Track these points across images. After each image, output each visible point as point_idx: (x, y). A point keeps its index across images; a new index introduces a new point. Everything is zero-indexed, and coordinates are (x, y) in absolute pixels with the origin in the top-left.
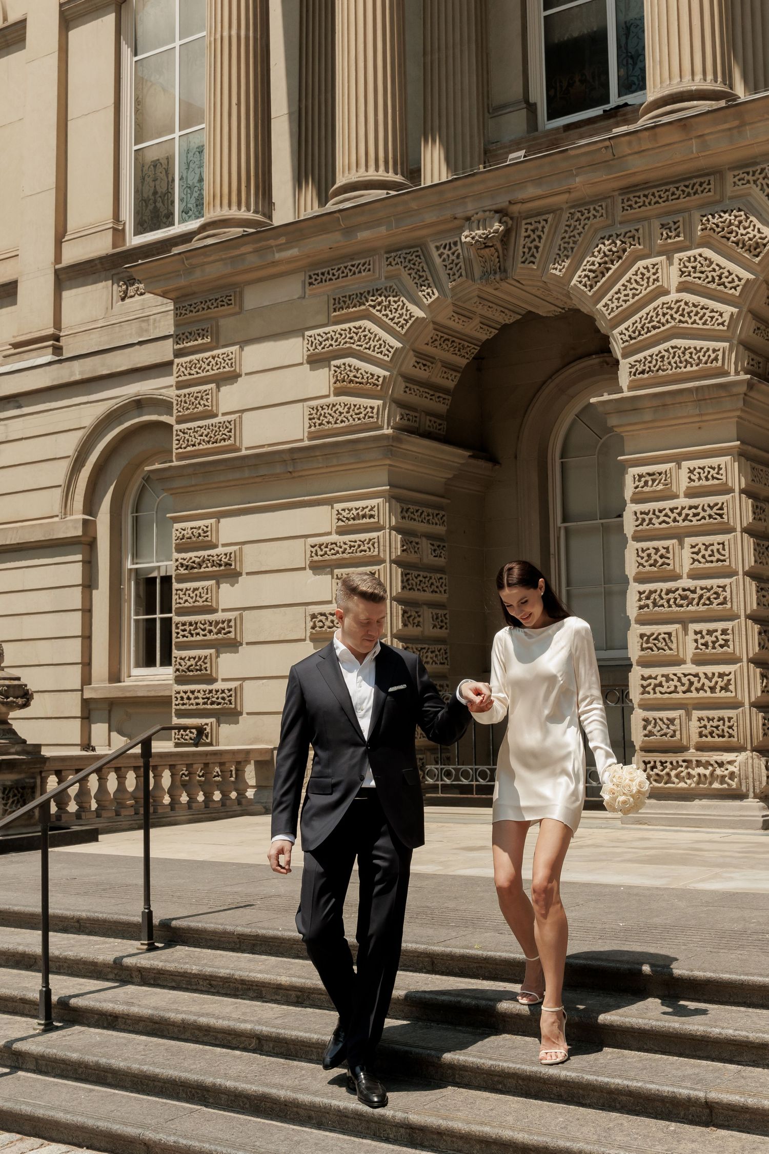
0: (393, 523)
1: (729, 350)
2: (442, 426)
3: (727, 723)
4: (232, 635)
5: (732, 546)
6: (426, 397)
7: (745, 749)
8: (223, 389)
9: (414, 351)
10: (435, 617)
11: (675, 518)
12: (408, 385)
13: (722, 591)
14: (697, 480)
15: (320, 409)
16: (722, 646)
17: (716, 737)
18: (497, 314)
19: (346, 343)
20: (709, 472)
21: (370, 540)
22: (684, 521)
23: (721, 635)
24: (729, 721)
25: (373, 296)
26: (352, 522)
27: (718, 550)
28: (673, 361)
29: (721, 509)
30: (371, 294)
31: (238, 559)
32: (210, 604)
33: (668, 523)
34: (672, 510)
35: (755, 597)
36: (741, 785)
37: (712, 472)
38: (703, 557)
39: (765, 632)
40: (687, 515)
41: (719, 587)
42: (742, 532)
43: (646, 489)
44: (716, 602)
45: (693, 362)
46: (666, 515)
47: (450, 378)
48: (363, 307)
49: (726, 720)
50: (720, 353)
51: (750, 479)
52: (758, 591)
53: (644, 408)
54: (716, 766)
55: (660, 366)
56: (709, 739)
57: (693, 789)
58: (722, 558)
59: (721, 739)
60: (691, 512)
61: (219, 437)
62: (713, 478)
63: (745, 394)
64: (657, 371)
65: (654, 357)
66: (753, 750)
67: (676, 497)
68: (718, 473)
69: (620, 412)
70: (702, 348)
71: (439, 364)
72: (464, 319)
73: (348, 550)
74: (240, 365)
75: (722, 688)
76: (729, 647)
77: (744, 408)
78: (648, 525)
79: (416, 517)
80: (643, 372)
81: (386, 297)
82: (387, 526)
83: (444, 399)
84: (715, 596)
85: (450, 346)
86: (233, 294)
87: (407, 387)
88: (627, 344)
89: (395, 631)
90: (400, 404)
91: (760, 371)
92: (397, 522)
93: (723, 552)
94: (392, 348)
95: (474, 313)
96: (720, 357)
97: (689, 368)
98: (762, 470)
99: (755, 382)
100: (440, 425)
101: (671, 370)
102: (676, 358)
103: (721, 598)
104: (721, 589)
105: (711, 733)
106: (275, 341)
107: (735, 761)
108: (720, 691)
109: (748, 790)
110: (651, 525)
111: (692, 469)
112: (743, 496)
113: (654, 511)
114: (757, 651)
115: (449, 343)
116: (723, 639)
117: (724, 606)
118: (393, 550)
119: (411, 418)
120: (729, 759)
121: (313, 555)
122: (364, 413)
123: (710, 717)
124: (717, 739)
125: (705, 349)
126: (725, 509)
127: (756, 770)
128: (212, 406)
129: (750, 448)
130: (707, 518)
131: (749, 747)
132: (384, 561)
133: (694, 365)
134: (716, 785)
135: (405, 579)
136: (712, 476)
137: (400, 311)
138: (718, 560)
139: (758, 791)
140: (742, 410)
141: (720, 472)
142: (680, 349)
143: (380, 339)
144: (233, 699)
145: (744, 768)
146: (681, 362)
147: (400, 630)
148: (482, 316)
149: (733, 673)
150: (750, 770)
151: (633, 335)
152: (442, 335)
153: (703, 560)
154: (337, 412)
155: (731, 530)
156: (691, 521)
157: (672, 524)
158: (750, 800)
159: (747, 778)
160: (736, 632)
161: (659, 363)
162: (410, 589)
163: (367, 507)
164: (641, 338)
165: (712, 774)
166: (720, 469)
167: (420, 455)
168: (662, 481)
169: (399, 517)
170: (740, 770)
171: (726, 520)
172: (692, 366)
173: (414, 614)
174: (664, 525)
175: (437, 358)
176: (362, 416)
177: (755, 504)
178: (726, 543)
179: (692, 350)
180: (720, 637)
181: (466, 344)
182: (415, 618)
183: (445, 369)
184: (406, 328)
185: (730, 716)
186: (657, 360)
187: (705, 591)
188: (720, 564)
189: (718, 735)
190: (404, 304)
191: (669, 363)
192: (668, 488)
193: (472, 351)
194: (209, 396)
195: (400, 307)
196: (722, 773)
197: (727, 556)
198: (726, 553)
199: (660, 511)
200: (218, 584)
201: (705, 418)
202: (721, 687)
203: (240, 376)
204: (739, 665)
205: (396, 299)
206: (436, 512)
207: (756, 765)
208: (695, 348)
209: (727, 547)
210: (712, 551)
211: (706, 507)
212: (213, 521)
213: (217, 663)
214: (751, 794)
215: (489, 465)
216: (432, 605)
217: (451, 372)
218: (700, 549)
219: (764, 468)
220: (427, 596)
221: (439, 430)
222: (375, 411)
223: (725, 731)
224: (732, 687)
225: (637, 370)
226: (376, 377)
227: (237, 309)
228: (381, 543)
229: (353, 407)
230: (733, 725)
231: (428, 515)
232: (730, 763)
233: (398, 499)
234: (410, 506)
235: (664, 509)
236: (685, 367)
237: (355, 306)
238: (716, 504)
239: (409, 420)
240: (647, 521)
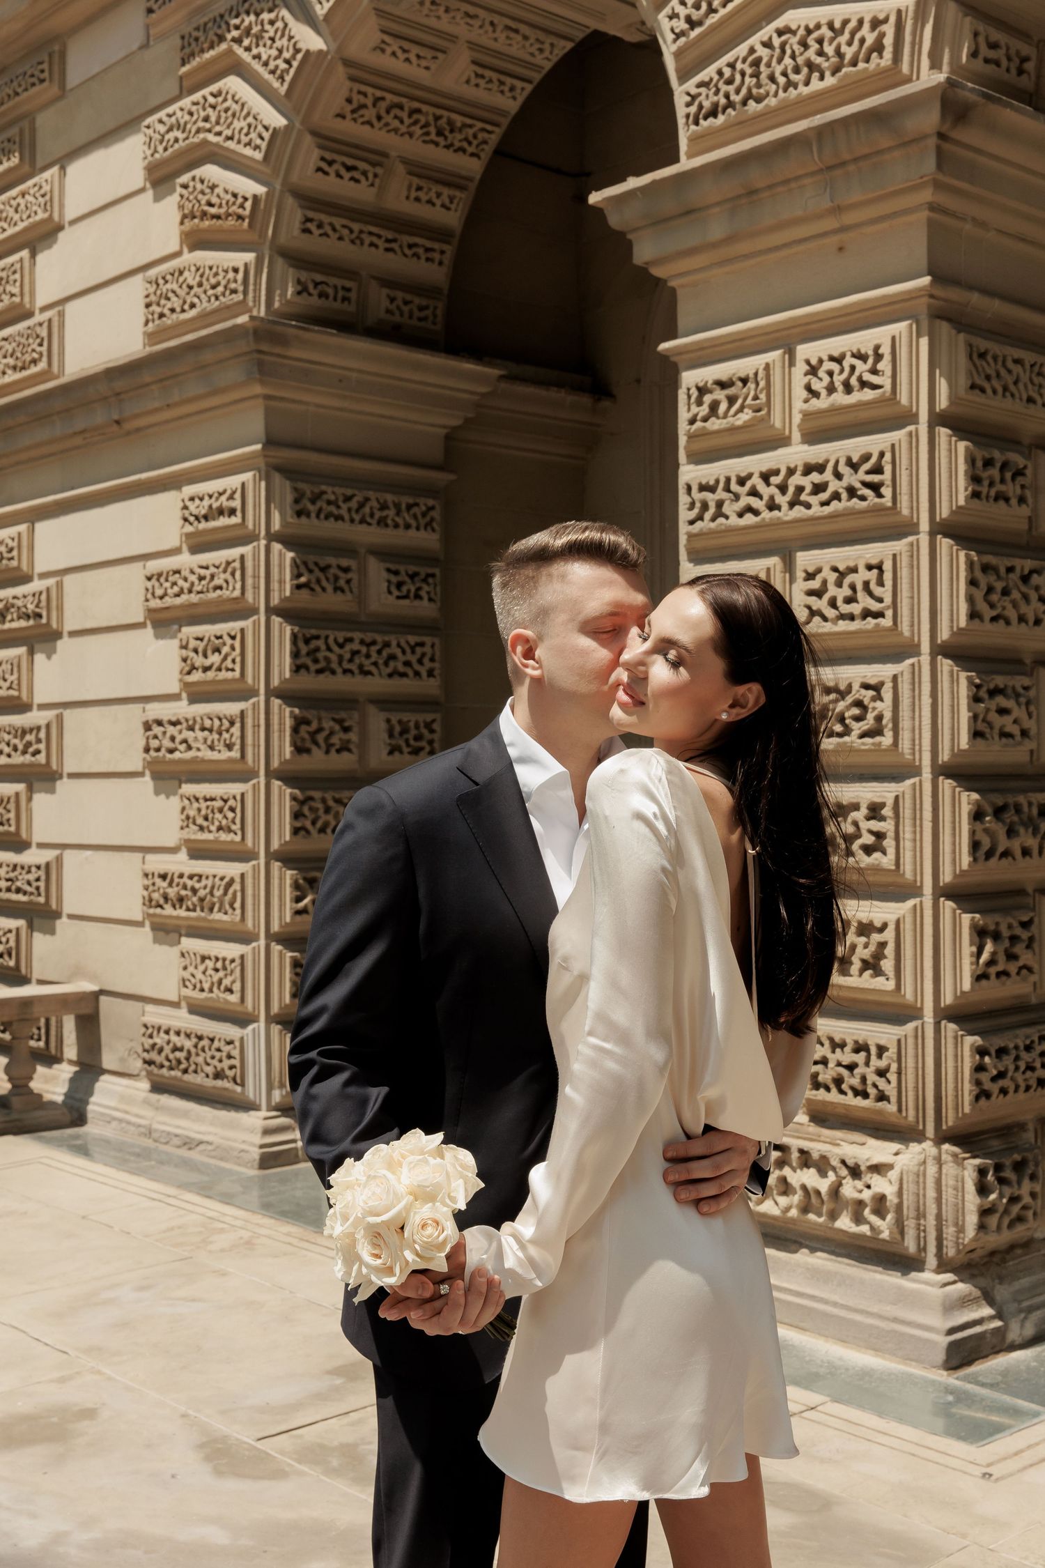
0: (276, 525)
1: (916, 19)
2: (428, 312)
3: (875, 1062)
4: (41, 758)
5: (904, 573)
6: (372, 244)
7: (919, 1137)
8: (40, 258)
9: (314, 133)
10: (398, 729)
11: (772, 498)
12: (311, 214)
13: (874, 699)
14: (824, 393)
15: (161, 282)
16: (868, 850)
17: (850, 1093)
18: (502, 36)
19: (198, 131)
20: (853, 368)
21: (228, 563)
22: (792, 505)
23: (868, 818)
24: (880, 1056)
25: (237, 16)
26: (203, 525)
27: (866, 584)
28: (778, 69)
29: (878, 470)
30: (234, 13)
31: (54, 604)
32: (15, 693)
33: (756, 513)
34: (766, 477)
35: (965, 715)
36: (902, 1233)
37: (861, 367)
38: (833, 603)
39: (999, 812)
40: (800, 489)
41: (866, 686)
42: (932, 534)
43: (714, 424)
44: (857, 727)
45: (825, 65)
46: (754, 493)
47: (438, 202)
48: (224, 46)
49: (873, 1050)
50: (889, 29)
51: (963, 382)
52: (976, 699)
53: (708, 207)
54: (844, 1172)
55: (749, 90)
56: (834, 1096)
57: (793, 1220)
58: (875, 606)
59: (859, 1102)
60: (807, 482)
61: (28, 358)
62: (863, 384)
63: (941, 136)
64: (744, 103)
65: (739, 66)
66: (943, 1138)
67: (782, 441)
68: (874, 371)
69: (660, 222)
70: (845, 22)
71: (400, 169)
72: (428, 53)
73: (197, 588)
74: (62, 206)
75: (866, 965)
76: (884, 853)
77: (940, 177)
78: (713, 519)
79: (344, 512)
80: (713, 113)
81: (257, 15)
82: (263, 533)
83: (427, 250)
84: (856, 711)
85: (407, 121)
86: (46, 59)
87: (309, 220)
88: (683, 40)
89: (275, 763)
90: (296, 259)
91: (1026, 82)
92: (284, 524)
93: (877, 591)
94: (266, 128)
95: (453, 38)
96: (888, 41)
97: (816, 85)
98: (1016, 361)
99: (973, 97)
100: (421, 309)
101: (776, 95)
102: (788, 61)
103: (871, 716)
104: (871, 693)
105: (838, 1081)
106: (107, 146)
107: (890, 1167)
108: (861, 972)
109: (922, 1249)
110: (721, 520)
111: (814, 362)
112: (943, 432)
113: (728, 480)
114: (965, 866)
115: (404, 115)
116: (871, 832)
117: (878, 739)
118: (275, 586)
119: (330, 291)
120: (876, 1160)
121: (149, 596)
122: (223, 283)
123: (837, 1039)
124: (851, 1100)
125: (853, 24)
126: (888, 469)
127: (948, 1194)
128: (22, 294)
129: (975, 298)
130: (844, 495)
131: (930, 1131)
132: (254, 611)
133: (827, 74)
134: (844, 1223)
135: (304, 649)
136: (860, 379)
137: (278, 44)
138: (867, 614)
139: (950, 1252)
140: (938, 185)
141: (880, 366)
142: (794, 33)
143: (248, 114)
144: (42, 884)
145: (912, 1188)
146: (797, 70)
147: (286, 761)
148: (473, 46)
149: (891, 927)
150: (931, 1193)
151: (696, 15)
152: (379, 93)
153: (830, 613)
154: (184, 286)
155: (905, 529)
156: (808, 506)
157: (766, 515)
158: (927, 1275)
159: (920, 1215)
160: (906, 812)
161: (747, 79)
162: (319, 672)
163: (225, 492)
164: (713, 19)
165: (835, 1191)
166: (878, 357)
167: (354, 375)
168: (749, 401)
169: (289, 512)
170: (900, 1193)
171: (887, 501)
172: (822, 78)
173: (328, 725)
174: (749, 519)
175: (393, 154)
176: (220, 289)
177: (980, 455)
178: (887, 566)
179: (824, 30)
180: (865, 825)
181: (459, 120)
182: (332, 733)
183: (416, 181)
184: (288, 78)
185: (882, 1042)
186: (743, 74)
187: (833, 696)
188: (871, 622)
189: (852, 1088)
190: (286, 25)
191: (772, 79)
192: (762, 420)
193: (481, 136)
194: (17, 276)
195: (279, 34)
196: (856, 1195)
197: (888, 600)
198: (886, 593)
199: (742, 482)
200: (31, 653)
201: (850, 218)
202: (864, 961)
203: (60, 228)
204: (910, 903)
205: (272, 16)
206: (406, 500)
207: (948, 1182)
208: (831, 26)
209: (888, 576)
210: (853, 587)
211: (843, 468)
212: (23, 528)
213: (29, 811)
214: (932, 1261)
215: (585, 400)
216: (385, 703)
217: (436, 188)
218: (825, 582)
219: (1028, 357)
220: (378, 684)
221: (420, 319)
222: (240, 276)
223: (869, 1082)
224: (887, 965)
225: (701, 107)
226: (240, 200)
227: (55, 90)
228: (249, 571)
229: (207, 271)
230: (887, 1070)
231: (384, 507)
232: (877, 1169)
233: (287, 471)
234: (324, 488)
235: (750, 476)
236: (807, 83)
237: (212, 47)
238: (866, 458)
239: (322, 295)
240: (712, 510)
